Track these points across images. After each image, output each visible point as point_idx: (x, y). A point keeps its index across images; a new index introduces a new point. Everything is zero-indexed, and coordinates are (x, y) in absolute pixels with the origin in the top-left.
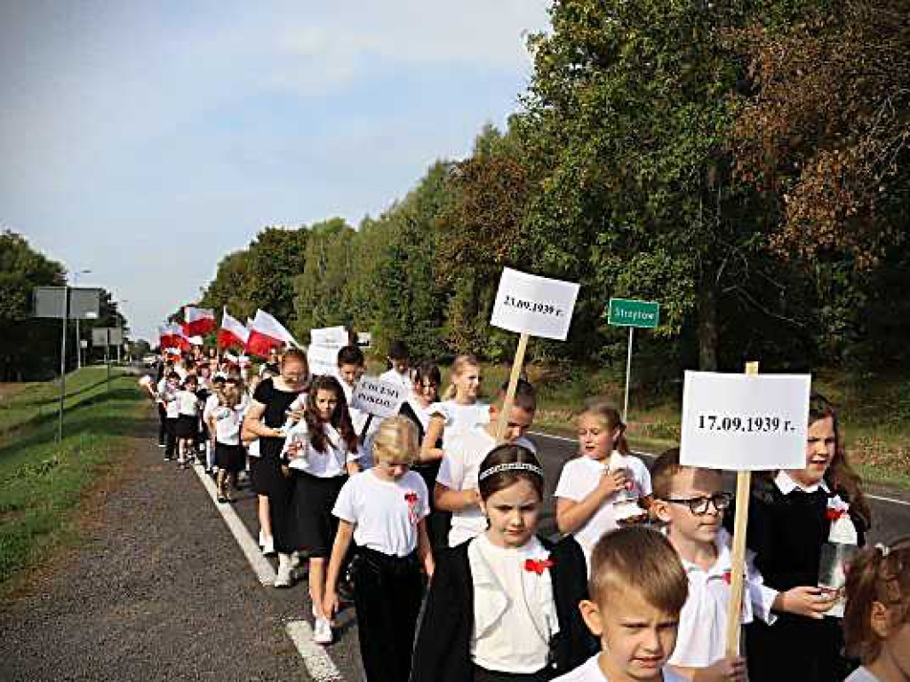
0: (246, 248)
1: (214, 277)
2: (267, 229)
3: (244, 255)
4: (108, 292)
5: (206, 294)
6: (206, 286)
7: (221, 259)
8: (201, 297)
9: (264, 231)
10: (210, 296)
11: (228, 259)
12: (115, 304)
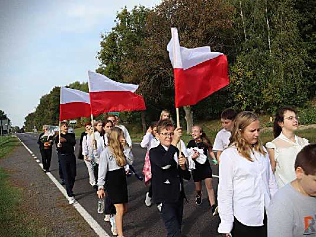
0: (49, 93)
1: (39, 103)
2: (55, 87)
3: (48, 96)
4: (3, 111)
5: (37, 109)
6: (37, 106)
7: (41, 97)
8: (35, 110)
9: (54, 87)
10: (38, 109)
11: (43, 97)
12: (6, 115)
